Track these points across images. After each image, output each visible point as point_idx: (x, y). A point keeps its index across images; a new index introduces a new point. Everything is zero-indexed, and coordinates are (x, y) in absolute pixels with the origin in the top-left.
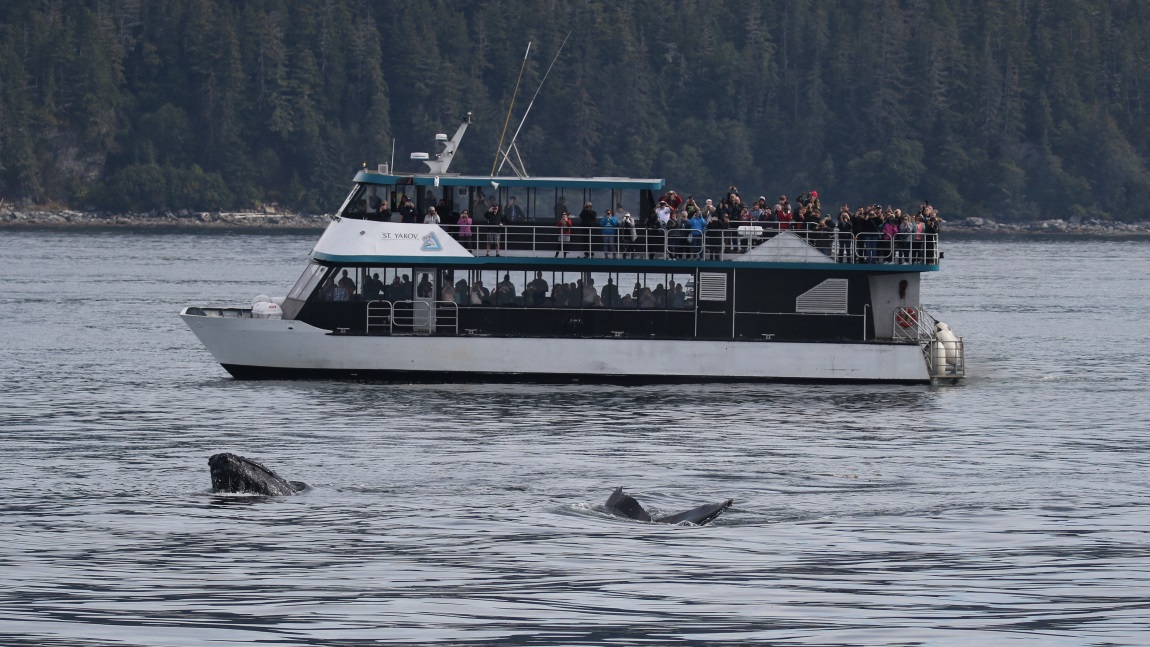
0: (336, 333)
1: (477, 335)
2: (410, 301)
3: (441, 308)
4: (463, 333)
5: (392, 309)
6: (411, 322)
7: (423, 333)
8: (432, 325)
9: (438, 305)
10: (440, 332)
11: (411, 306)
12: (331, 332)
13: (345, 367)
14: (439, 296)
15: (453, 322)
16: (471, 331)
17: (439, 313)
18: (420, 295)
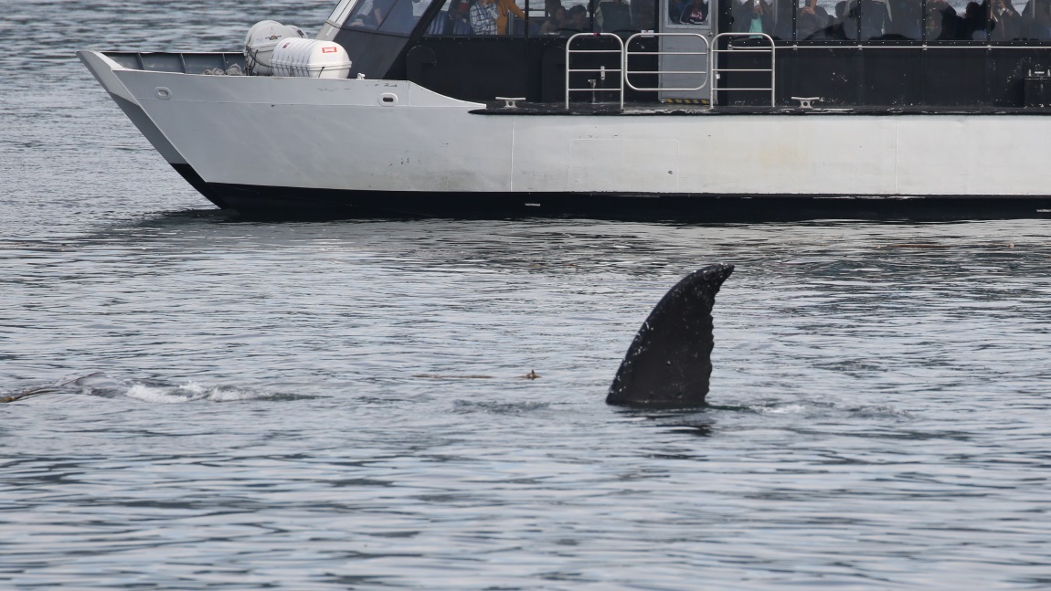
0: (495, 110)
1: (818, 110)
2: (651, 33)
3: (731, 49)
4: (787, 105)
5: (625, 53)
6: (654, 81)
7: (685, 107)
8: (710, 88)
9: (723, 43)
10: (726, 105)
11: (653, 44)
12: (483, 106)
13: (512, 188)
14: (725, 22)
15: (765, 80)
16: (806, 102)
17: (723, 60)
18: (676, 16)
